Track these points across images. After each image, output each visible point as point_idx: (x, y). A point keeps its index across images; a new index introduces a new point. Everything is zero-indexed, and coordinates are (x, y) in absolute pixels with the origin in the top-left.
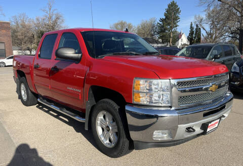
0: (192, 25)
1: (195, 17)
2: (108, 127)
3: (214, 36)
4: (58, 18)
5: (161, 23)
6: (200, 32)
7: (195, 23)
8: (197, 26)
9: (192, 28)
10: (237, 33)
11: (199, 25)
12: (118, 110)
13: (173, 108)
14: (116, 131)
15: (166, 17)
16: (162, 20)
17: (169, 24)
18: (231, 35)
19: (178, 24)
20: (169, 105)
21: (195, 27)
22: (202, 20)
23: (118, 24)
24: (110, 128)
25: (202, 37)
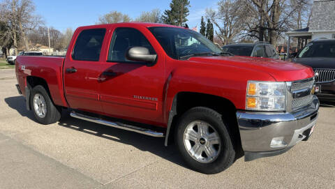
0: (203, 19)
1: (207, 10)
2: (202, 139)
3: (229, 34)
4: (25, 5)
5: (166, 16)
6: (212, 28)
7: (206, 17)
8: (209, 21)
9: (203, 23)
10: (257, 31)
11: (211, 21)
12: (221, 119)
13: (287, 113)
14: (216, 142)
15: (173, 9)
16: (168, 12)
17: (176, 18)
18: (250, 34)
19: (186, 18)
20: (284, 109)
21: (207, 23)
22: (214, 14)
23: (109, 16)
24: (206, 140)
25: (215, 34)
